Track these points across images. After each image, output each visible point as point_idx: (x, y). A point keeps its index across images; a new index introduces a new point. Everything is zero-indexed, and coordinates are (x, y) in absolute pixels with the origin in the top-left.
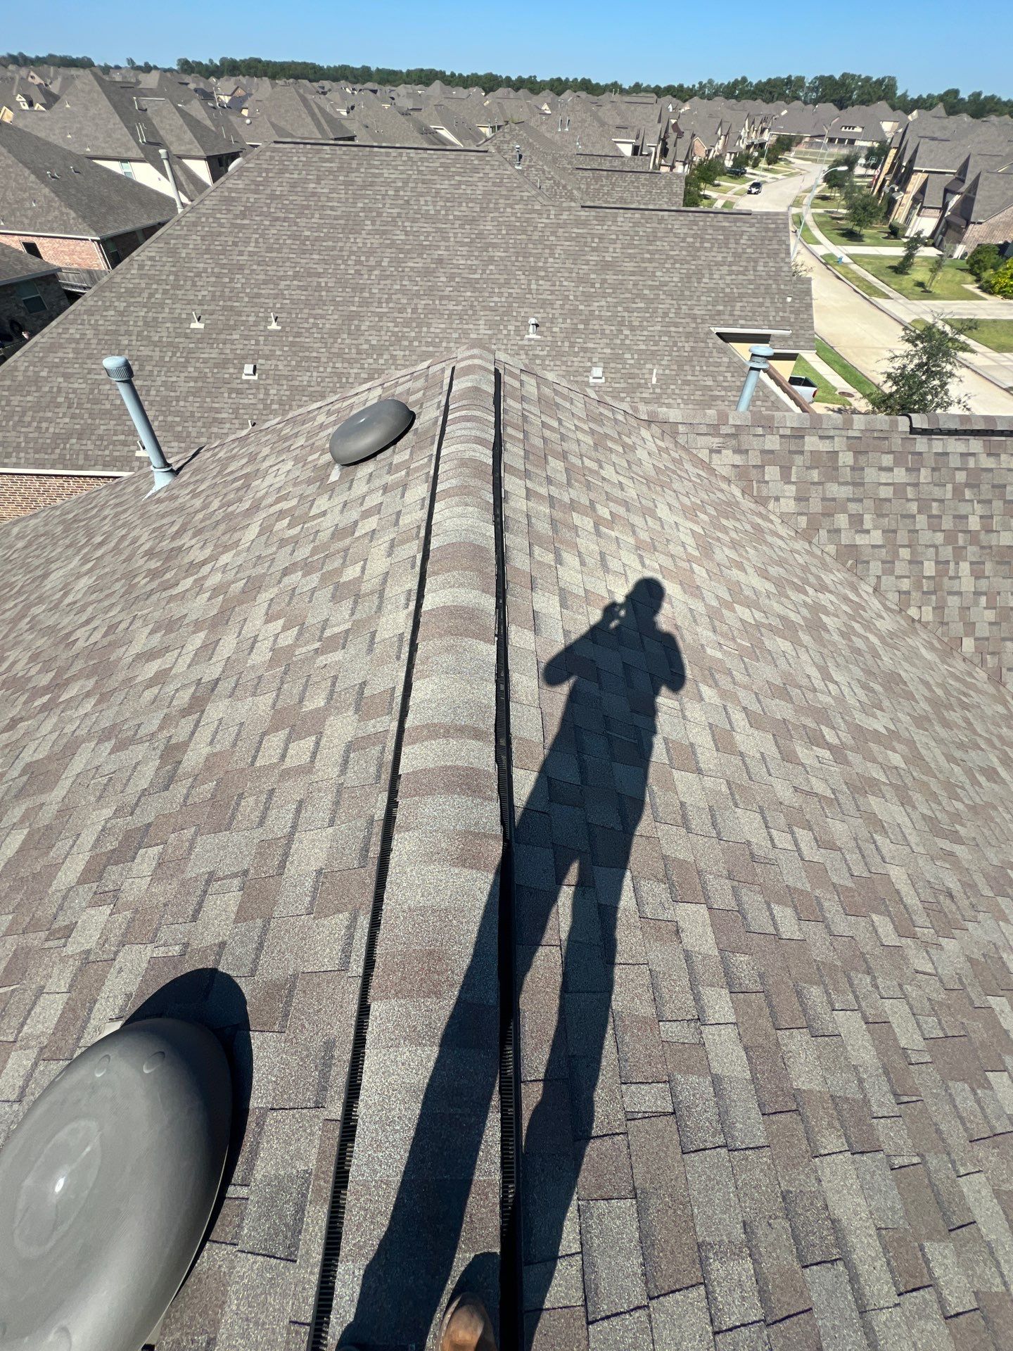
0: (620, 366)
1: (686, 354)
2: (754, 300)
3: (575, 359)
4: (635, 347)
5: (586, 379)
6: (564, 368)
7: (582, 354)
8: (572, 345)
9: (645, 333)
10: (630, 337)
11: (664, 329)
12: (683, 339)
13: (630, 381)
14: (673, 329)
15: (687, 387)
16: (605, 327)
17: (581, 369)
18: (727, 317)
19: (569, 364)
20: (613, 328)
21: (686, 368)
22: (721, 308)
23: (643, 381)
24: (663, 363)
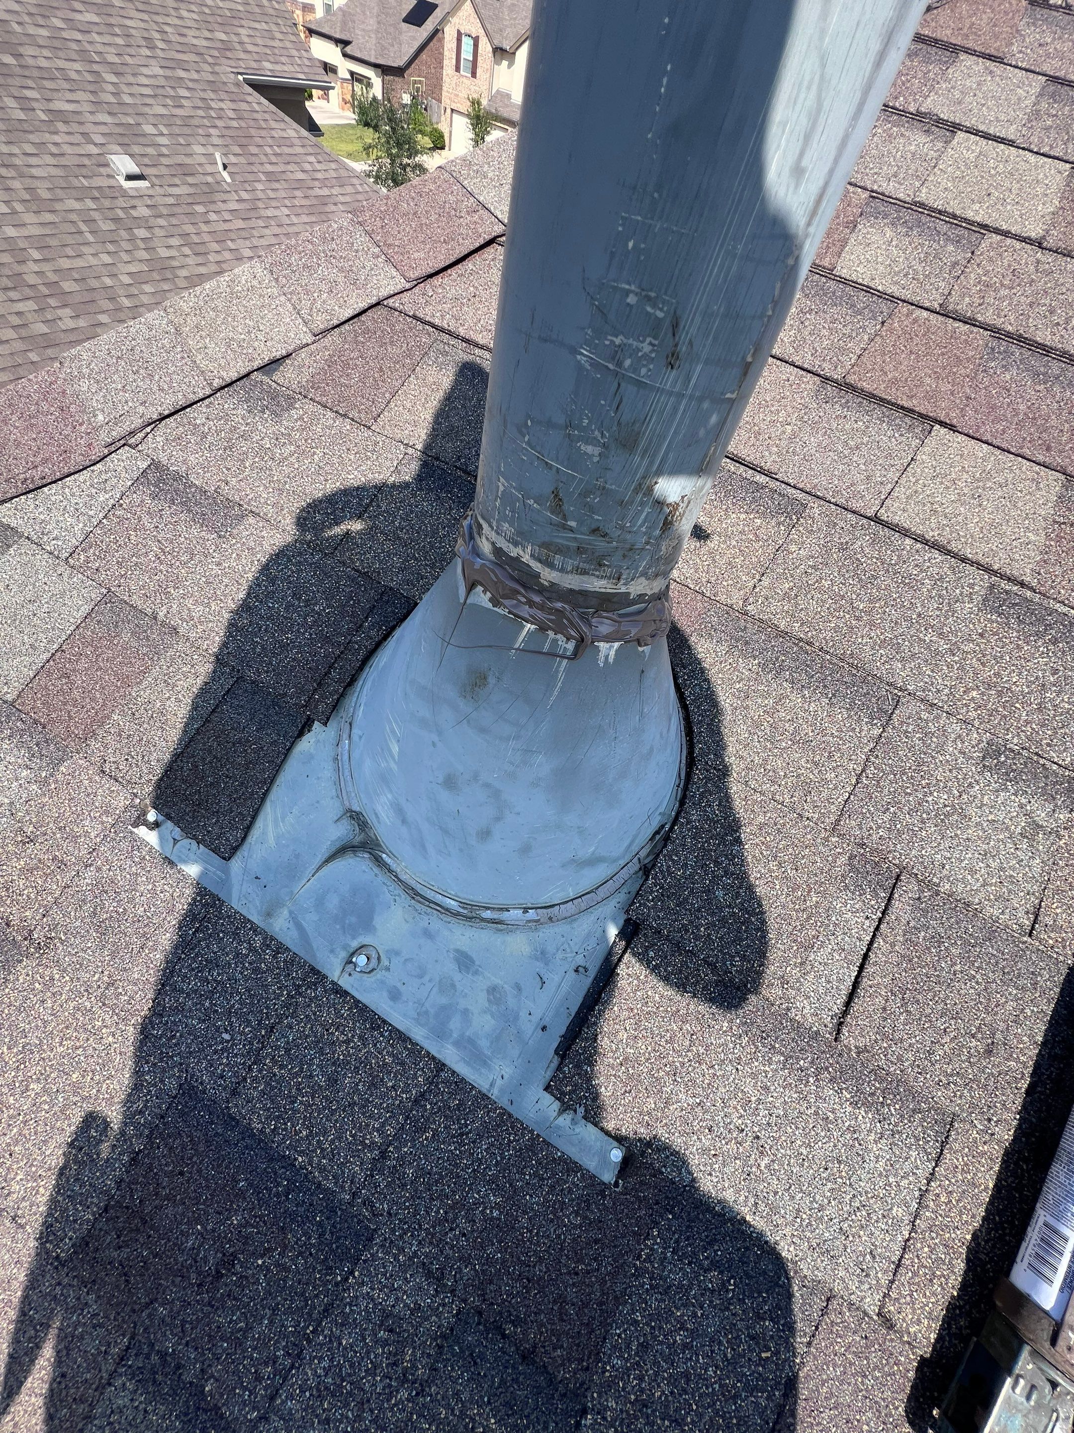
0: (150, 151)
1: (235, 124)
2: (257, 25)
3: (57, 139)
4: (147, 110)
5: (112, 182)
6: (50, 160)
7: (61, 126)
8: (25, 105)
9: (145, 81)
10: (125, 88)
11: (169, 73)
12: (212, 96)
13: (190, 180)
14: (182, 74)
15: (276, 185)
16: (61, 64)
17: (86, 161)
18: (242, 56)
19: (54, 150)
20: (77, 66)
21: (254, 150)
22: (223, 37)
23: (210, 179)
24: (216, 141)
